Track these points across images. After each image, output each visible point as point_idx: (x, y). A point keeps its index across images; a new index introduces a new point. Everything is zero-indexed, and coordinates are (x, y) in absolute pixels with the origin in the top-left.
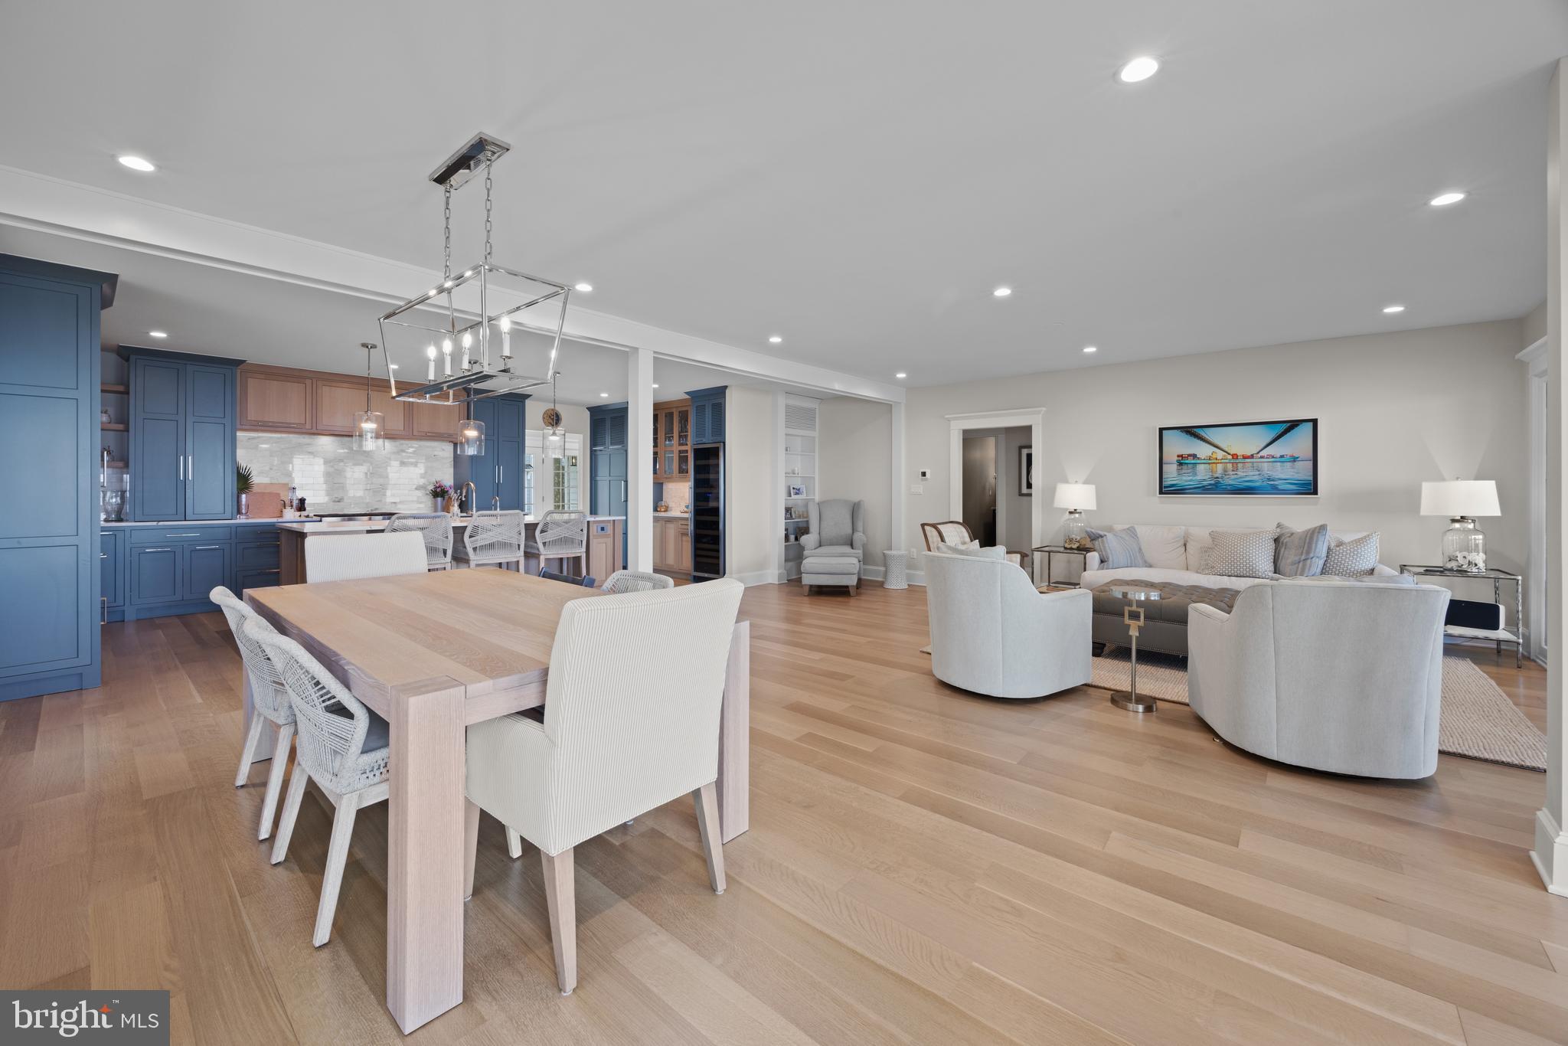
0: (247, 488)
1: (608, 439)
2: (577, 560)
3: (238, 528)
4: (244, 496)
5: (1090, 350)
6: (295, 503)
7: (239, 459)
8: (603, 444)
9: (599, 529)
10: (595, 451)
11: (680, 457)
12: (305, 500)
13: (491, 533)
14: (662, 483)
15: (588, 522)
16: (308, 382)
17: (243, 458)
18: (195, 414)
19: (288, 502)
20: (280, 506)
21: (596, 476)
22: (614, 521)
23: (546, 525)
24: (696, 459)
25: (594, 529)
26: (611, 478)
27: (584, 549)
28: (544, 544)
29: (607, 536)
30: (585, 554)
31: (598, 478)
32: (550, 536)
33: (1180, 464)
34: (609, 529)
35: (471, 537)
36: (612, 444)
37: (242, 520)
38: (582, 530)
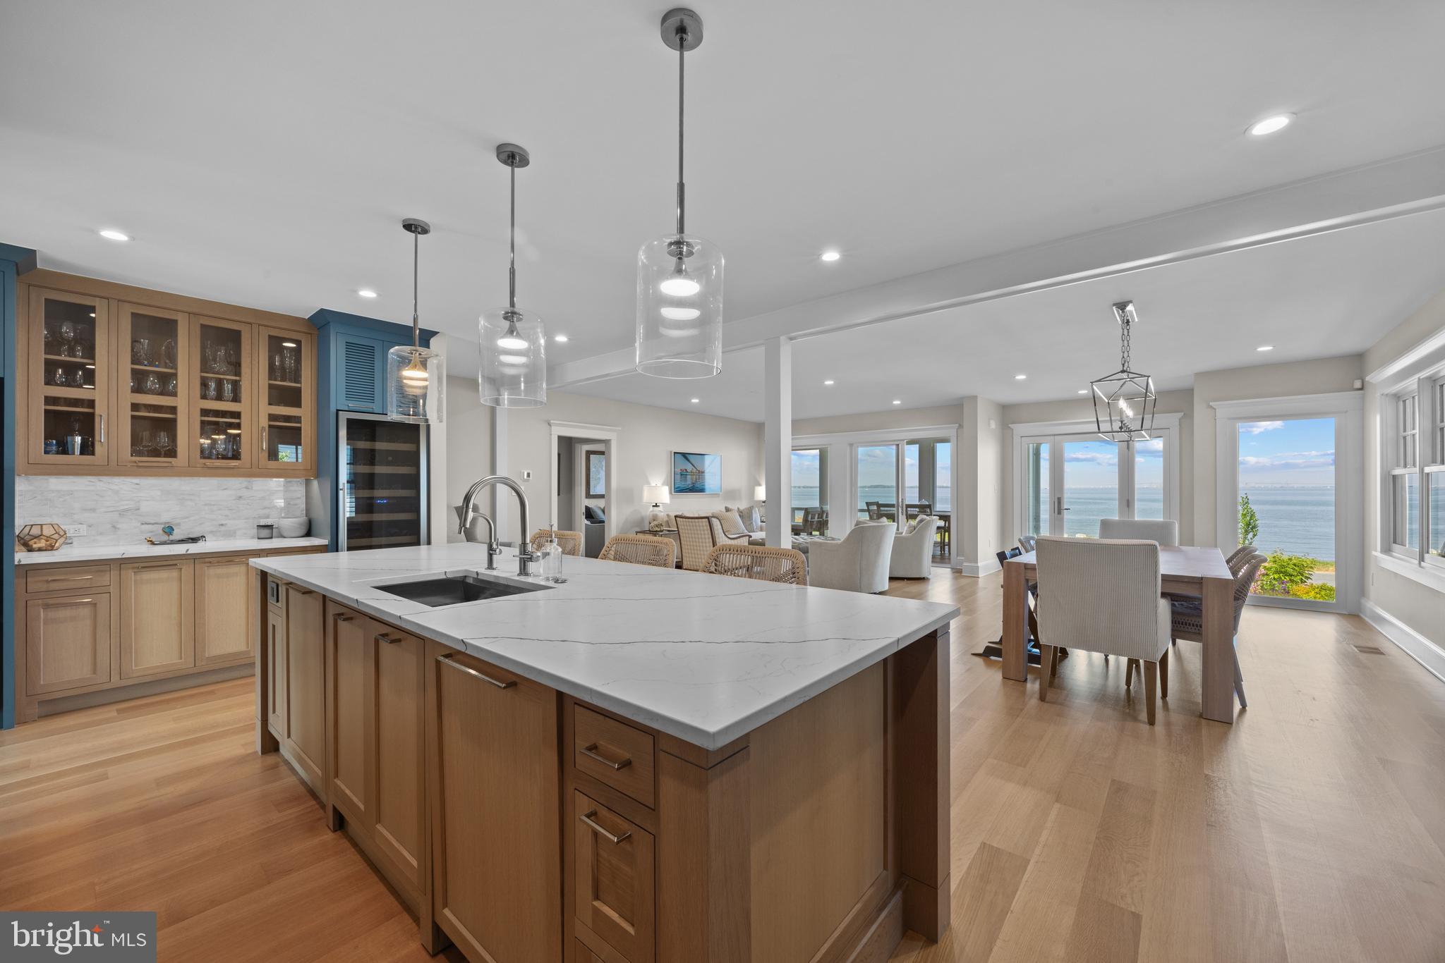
5: (695, 401)
33: (682, 475)
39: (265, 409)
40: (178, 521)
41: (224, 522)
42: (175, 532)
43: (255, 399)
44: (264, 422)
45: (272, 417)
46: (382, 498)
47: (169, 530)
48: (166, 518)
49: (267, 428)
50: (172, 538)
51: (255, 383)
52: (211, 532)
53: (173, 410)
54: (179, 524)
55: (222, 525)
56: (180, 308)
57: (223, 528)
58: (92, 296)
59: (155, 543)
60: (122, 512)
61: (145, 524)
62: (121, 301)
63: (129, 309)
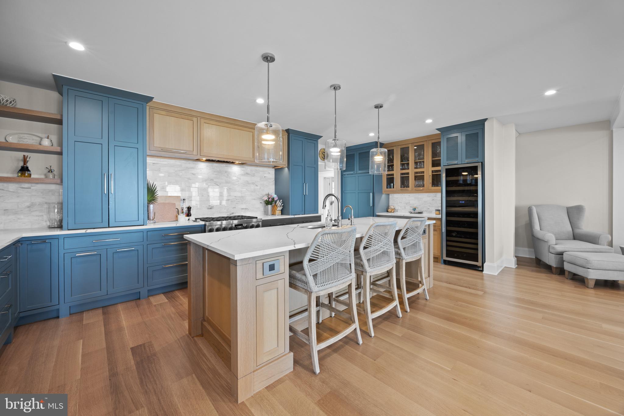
0: (154, 200)
1: (357, 167)
3: (149, 233)
4: (151, 206)
6: (185, 210)
7: (148, 178)
8: (353, 170)
10: (345, 175)
11: (415, 177)
12: (191, 208)
14: (389, 195)
16: (195, 119)
17: (151, 177)
18: (115, 140)
19: (180, 210)
20: (176, 213)
21: (345, 190)
24: (447, 176)
29: (426, 237)
34: (427, 232)
36: (360, 170)
37: (150, 226)
39: (431, 169)
40: (417, 207)
41: (429, 208)
42: (416, 210)
43: (428, 166)
44: (431, 174)
45: (433, 171)
46: (462, 201)
47: (415, 209)
48: (415, 206)
49: (431, 176)
50: (416, 212)
51: (428, 161)
52: (426, 211)
53: (408, 173)
54: (418, 208)
55: (428, 209)
56: (409, 143)
57: (429, 210)
58: (393, 146)
59: (411, 213)
60: (407, 204)
61: (411, 207)
62: (398, 145)
63: (400, 147)
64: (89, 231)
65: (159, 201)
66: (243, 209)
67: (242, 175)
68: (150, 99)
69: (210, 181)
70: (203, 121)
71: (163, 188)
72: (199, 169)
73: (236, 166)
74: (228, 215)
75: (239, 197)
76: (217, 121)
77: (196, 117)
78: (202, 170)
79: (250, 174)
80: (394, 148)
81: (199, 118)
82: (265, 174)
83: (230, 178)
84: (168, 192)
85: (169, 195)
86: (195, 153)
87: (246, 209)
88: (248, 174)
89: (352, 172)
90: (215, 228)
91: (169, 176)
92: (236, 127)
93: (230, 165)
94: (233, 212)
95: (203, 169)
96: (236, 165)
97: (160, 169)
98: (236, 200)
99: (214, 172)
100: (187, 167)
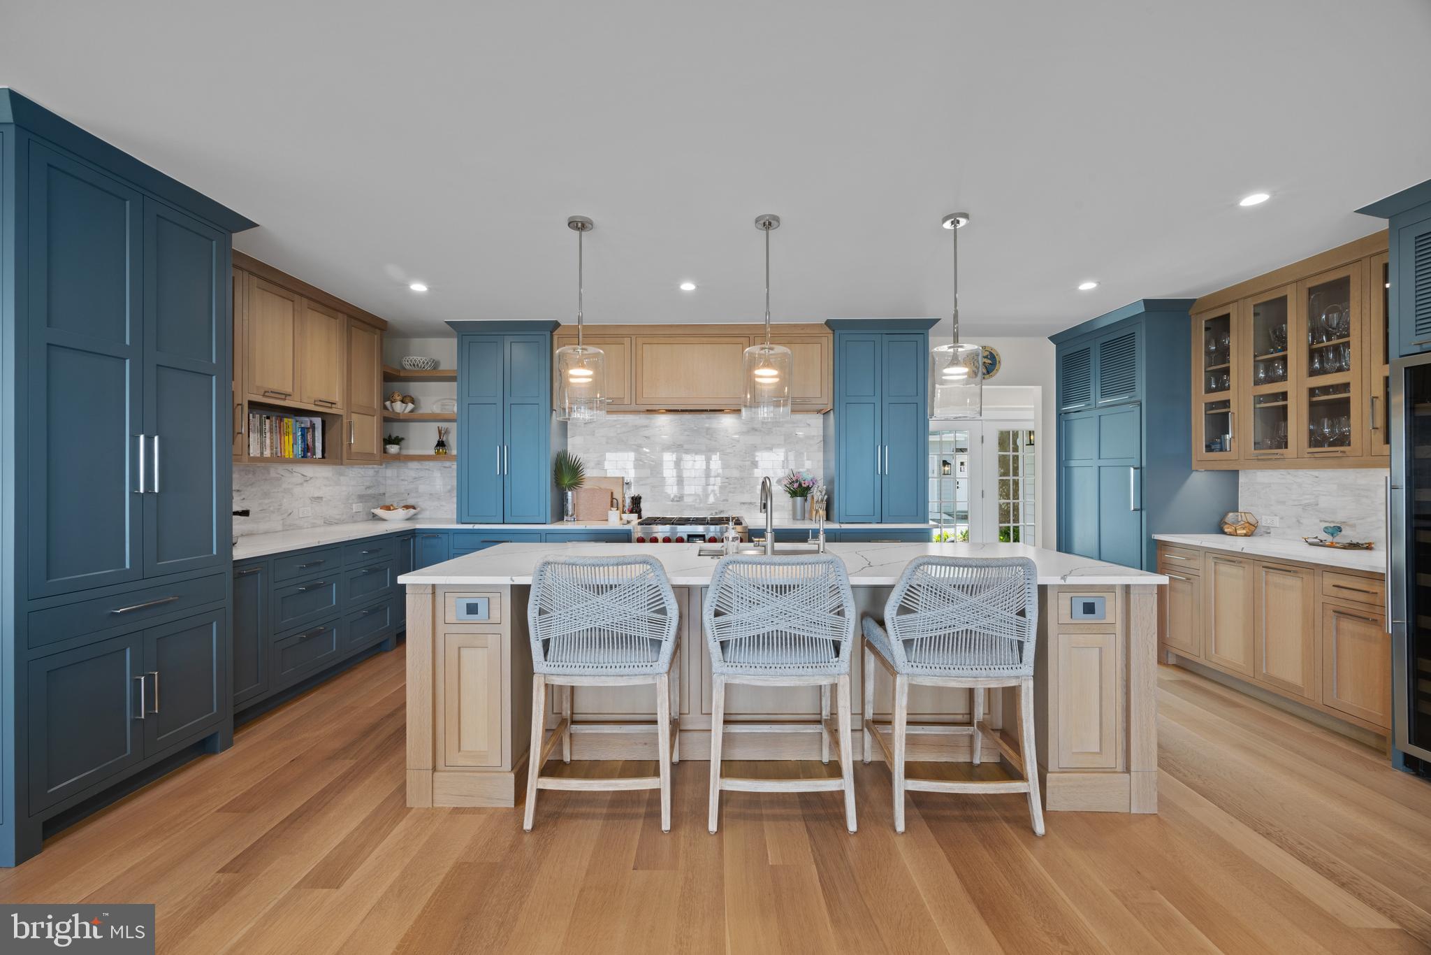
0: (576, 484)
1: (1095, 388)
2: (1011, 695)
4: (570, 493)
6: (628, 501)
8: (1086, 397)
9: (1079, 608)
10: (1067, 413)
11: (1312, 405)
12: (640, 498)
13: (758, 611)
14: (1236, 473)
15: (1043, 590)
16: (627, 341)
18: (512, 396)
21: (1069, 458)
22: (1127, 588)
23: (911, 590)
24: (1414, 400)
25: (1059, 609)
26: (1101, 463)
27: (1028, 668)
28: (908, 643)
29: (1105, 629)
30: (1031, 684)
31: (1073, 463)
32: (925, 622)
34: (1112, 610)
35: (717, 614)
36: (1103, 395)
38: (1022, 613)
40: (1344, 521)
42: (1343, 533)
43: (1366, 360)
44: (1378, 390)
45: (1388, 381)
47: (1338, 529)
48: (1339, 517)
49: (1381, 398)
50: (1339, 540)
51: (1366, 339)
53: (1282, 396)
54: (1353, 527)
56: (1285, 283)
58: (1227, 301)
59: (1321, 544)
60: (1305, 507)
61: (1321, 521)
62: (1245, 298)
63: (1251, 303)
64: (477, 527)
65: (587, 485)
66: (744, 503)
67: (742, 433)
68: (556, 325)
69: (679, 448)
70: (640, 341)
71: (599, 464)
72: (656, 427)
73: (729, 415)
74: (712, 514)
75: (736, 478)
76: (665, 336)
77: (629, 336)
78: (662, 429)
79: (760, 431)
80: (1232, 310)
81: (633, 337)
82: (798, 427)
83: (716, 441)
84: (606, 470)
85: (609, 475)
86: (627, 401)
87: (751, 503)
88: (756, 430)
89: (1125, 397)
90: (660, 536)
91: (607, 443)
92: (705, 339)
93: (716, 415)
94: (721, 509)
95: (663, 427)
96: (727, 413)
97: (594, 431)
98: (730, 484)
99: (685, 430)
100: (636, 426)
